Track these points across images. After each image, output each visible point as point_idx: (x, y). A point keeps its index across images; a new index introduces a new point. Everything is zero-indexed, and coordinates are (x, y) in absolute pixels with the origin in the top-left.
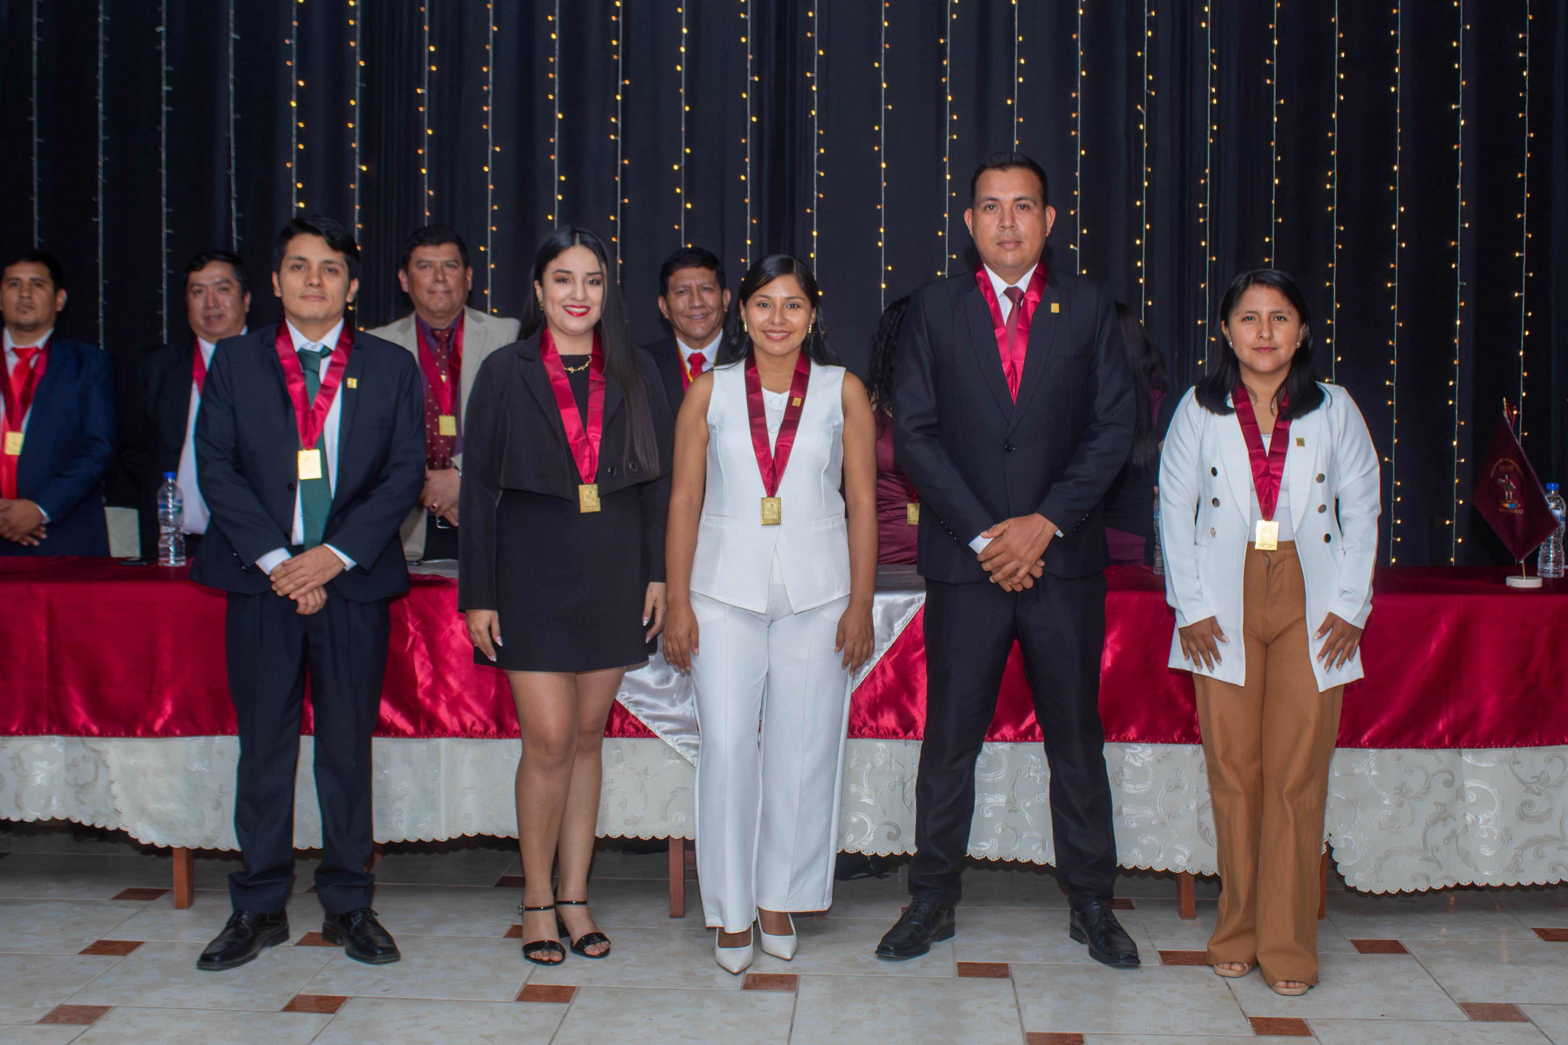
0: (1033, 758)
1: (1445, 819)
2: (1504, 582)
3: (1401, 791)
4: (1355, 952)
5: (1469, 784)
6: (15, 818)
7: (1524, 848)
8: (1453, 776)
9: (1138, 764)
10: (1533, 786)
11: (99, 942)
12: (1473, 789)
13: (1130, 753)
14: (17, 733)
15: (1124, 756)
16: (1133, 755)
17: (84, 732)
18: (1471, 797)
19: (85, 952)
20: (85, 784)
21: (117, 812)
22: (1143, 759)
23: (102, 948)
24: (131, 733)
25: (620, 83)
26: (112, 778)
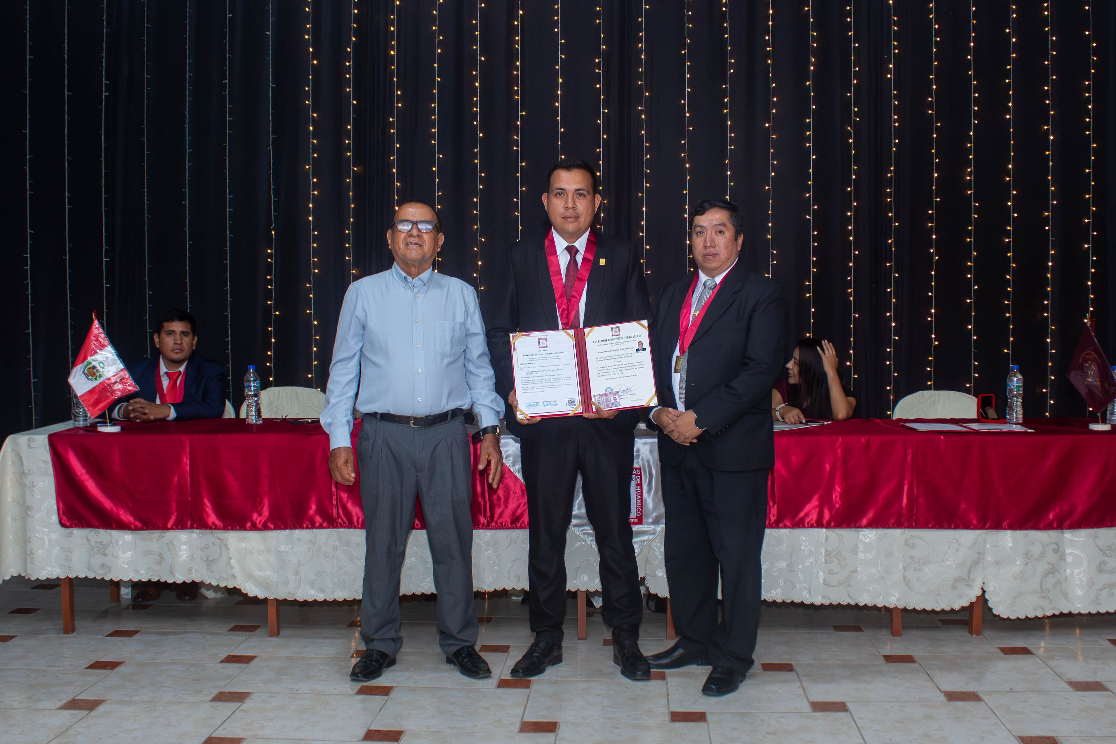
0: (804, 538)
1: (1053, 573)
2: (1088, 427)
3: (1027, 555)
4: (1001, 654)
5: (1068, 551)
6: (170, 581)
7: (1101, 590)
8: (1058, 546)
9: (867, 541)
10: (1107, 552)
11: (229, 656)
12: (1069, 554)
13: (862, 534)
14: (172, 528)
15: (859, 536)
16: (864, 535)
17: (213, 527)
18: (1069, 559)
19: (222, 662)
20: (214, 559)
21: (234, 576)
22: (870, 538)
23: (231, 659)
24: (243, 527)
25: (520, 114)
26: (231, 556)
